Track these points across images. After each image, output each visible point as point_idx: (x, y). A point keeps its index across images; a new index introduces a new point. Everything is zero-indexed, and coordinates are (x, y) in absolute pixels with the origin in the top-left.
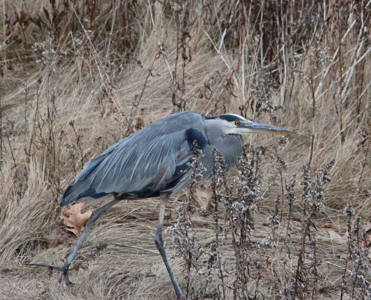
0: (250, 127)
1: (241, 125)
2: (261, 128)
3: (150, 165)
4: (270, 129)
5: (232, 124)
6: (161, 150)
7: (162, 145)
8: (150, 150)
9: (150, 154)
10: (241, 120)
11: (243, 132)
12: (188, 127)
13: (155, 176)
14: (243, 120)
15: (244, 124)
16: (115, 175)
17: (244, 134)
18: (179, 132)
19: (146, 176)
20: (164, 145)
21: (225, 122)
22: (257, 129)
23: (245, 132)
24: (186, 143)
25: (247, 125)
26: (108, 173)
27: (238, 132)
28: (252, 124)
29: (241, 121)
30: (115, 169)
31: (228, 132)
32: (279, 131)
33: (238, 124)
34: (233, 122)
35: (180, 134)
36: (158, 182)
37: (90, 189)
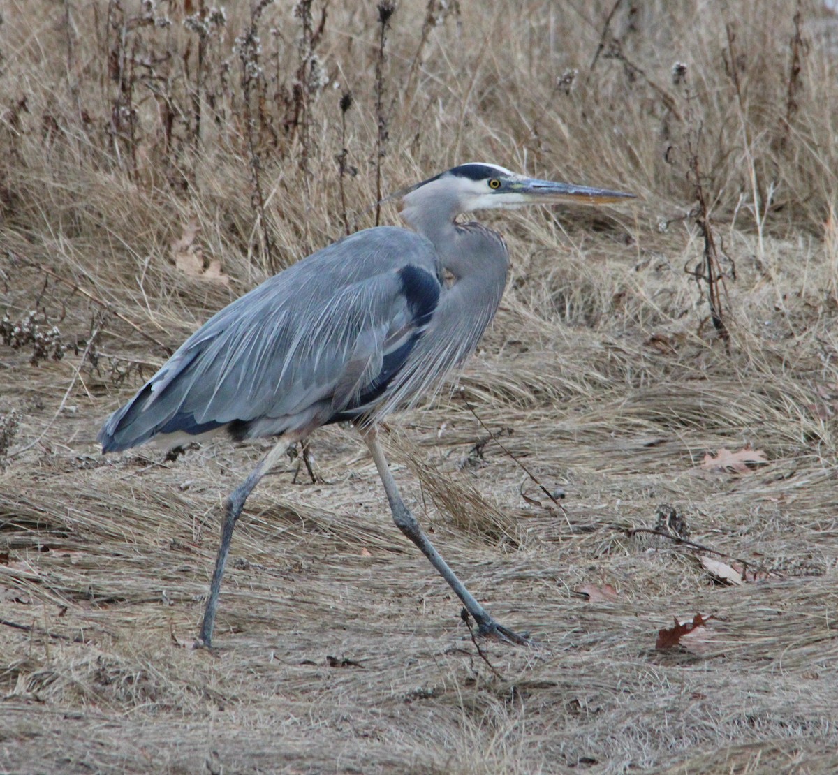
0: (524, 191)
1: (503, 186)
2: (551, 192)
3: (323, 354)
4: (573, 191)
5: (482, 185)
6: (347, 317)
7: (348, 306)
8: (322, 319)
9: (324, 329)
10: (503, 174)
11: (507, 203)
12: (402, 263)
13: (335, 381)
14: (507, 176)
15: (511, 183)
16: (244, 380)
17: (510, 207)
18: (384, 276)
19: (317, 381)
20: (354, 307)
21: (465, 182)
22: (543, 194)
23: (513, 203)
24: (403, 301)
25: (518, 186)
26: (227, 376)
27: (497, 203)
28: (528, 182)
29: (502, 178)
30: (244, 367)
31: (473, 204)
32: (593, 195)
33: (495, 184)
34: (485, 181)
35: (388, 280)
36: (345, 394)
37: (179, 413)
